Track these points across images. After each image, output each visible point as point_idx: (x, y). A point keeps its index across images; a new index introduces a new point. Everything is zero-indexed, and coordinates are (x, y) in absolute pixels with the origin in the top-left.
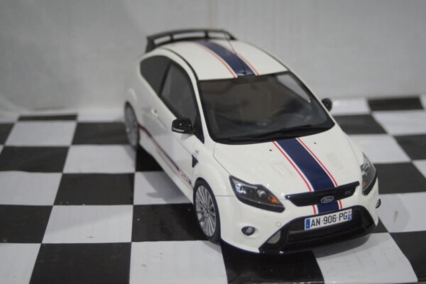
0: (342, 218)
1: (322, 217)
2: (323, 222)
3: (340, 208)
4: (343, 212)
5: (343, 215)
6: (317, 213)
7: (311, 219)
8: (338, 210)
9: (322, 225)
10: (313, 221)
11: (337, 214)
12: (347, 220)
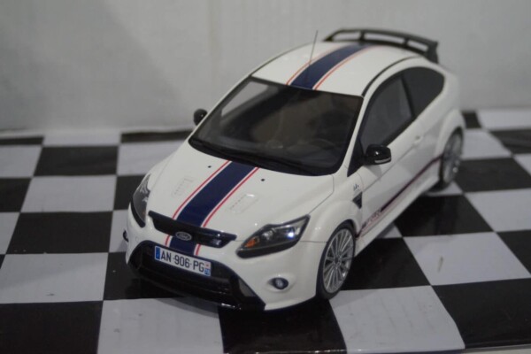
0: (197, 268)
1: (173, 254)
2: (173, 259)
3: (195, 254)
4: (199, 261)
5: (199, 265)
6: (168, 245)
7: (162, 250)
8: (192, 256)
9: (172, 263)
10: (163, 253)
11: (191, 260)
12: (203, 273)
